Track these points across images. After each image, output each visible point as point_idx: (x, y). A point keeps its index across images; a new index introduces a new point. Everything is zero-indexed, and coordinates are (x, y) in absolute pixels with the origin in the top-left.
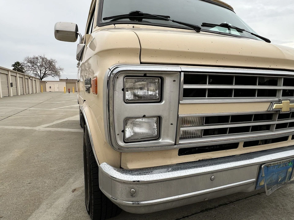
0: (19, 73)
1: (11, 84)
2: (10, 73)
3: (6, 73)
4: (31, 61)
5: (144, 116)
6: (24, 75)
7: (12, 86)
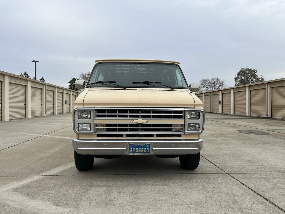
0: (73, 91)
1: (66, 101)
2: (65, 92)
3: (62, 91)
4: (86, 77)
5: (84, 123)
6: (77, 93)
7: (66, 104)
